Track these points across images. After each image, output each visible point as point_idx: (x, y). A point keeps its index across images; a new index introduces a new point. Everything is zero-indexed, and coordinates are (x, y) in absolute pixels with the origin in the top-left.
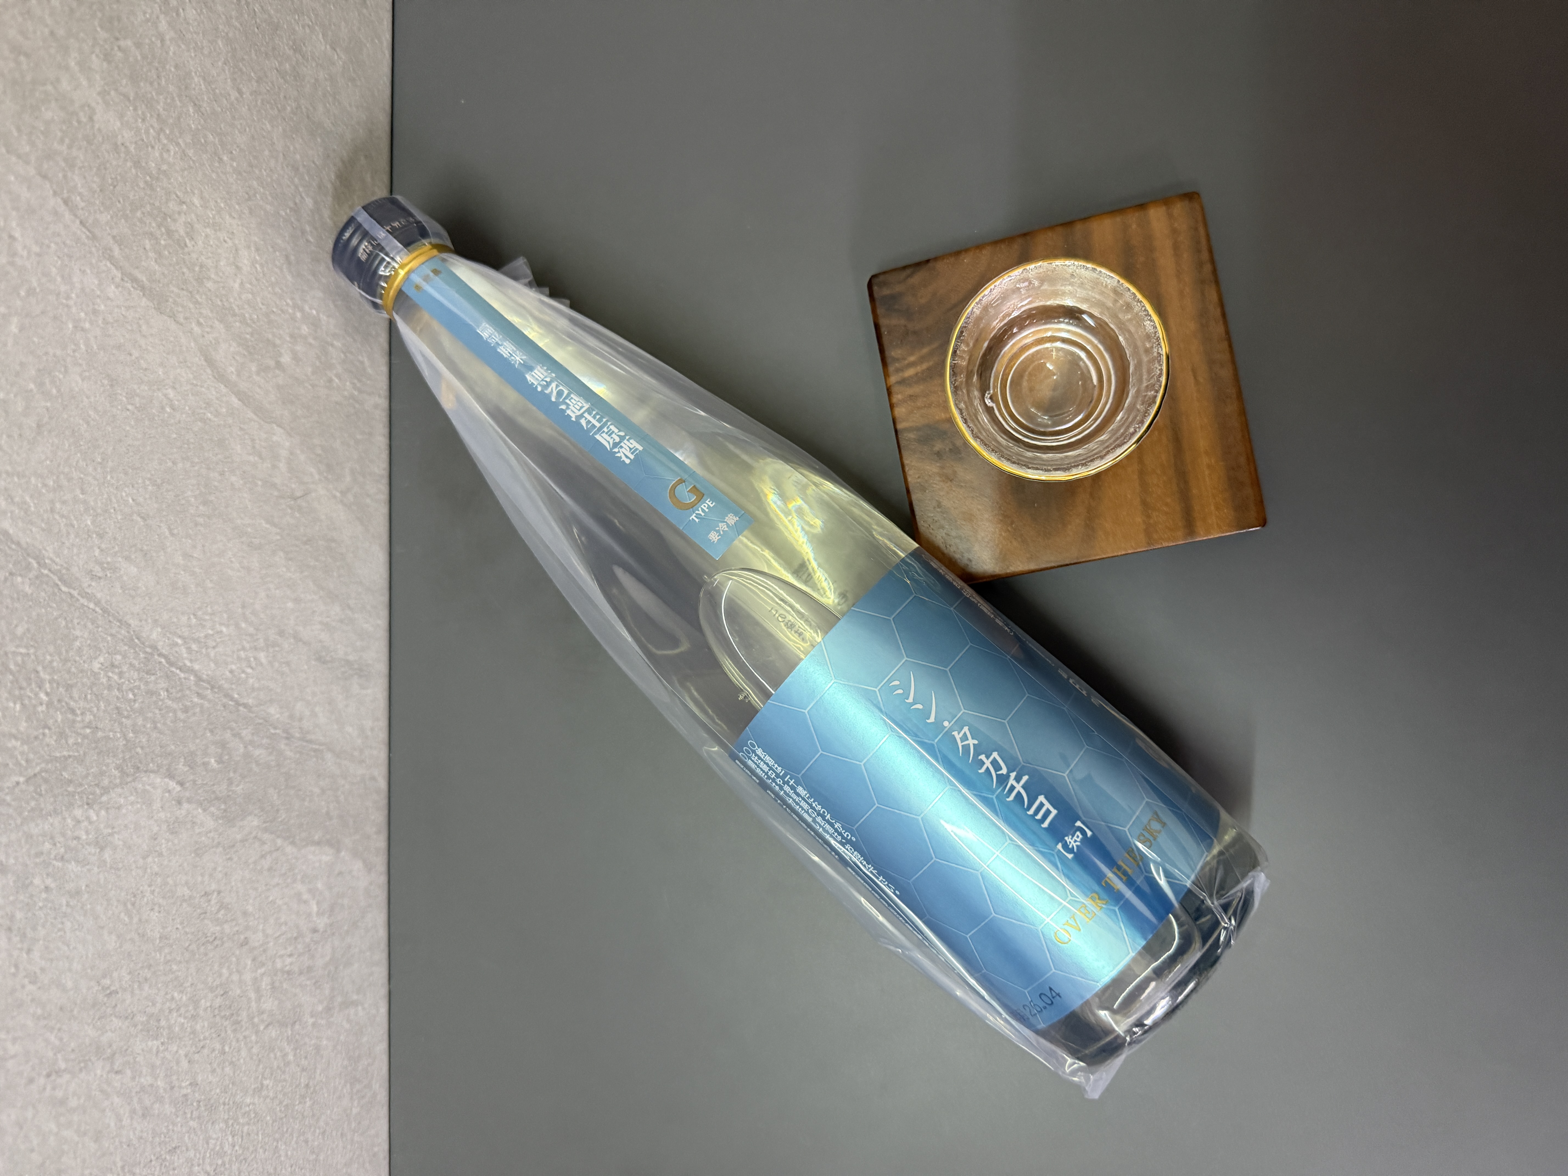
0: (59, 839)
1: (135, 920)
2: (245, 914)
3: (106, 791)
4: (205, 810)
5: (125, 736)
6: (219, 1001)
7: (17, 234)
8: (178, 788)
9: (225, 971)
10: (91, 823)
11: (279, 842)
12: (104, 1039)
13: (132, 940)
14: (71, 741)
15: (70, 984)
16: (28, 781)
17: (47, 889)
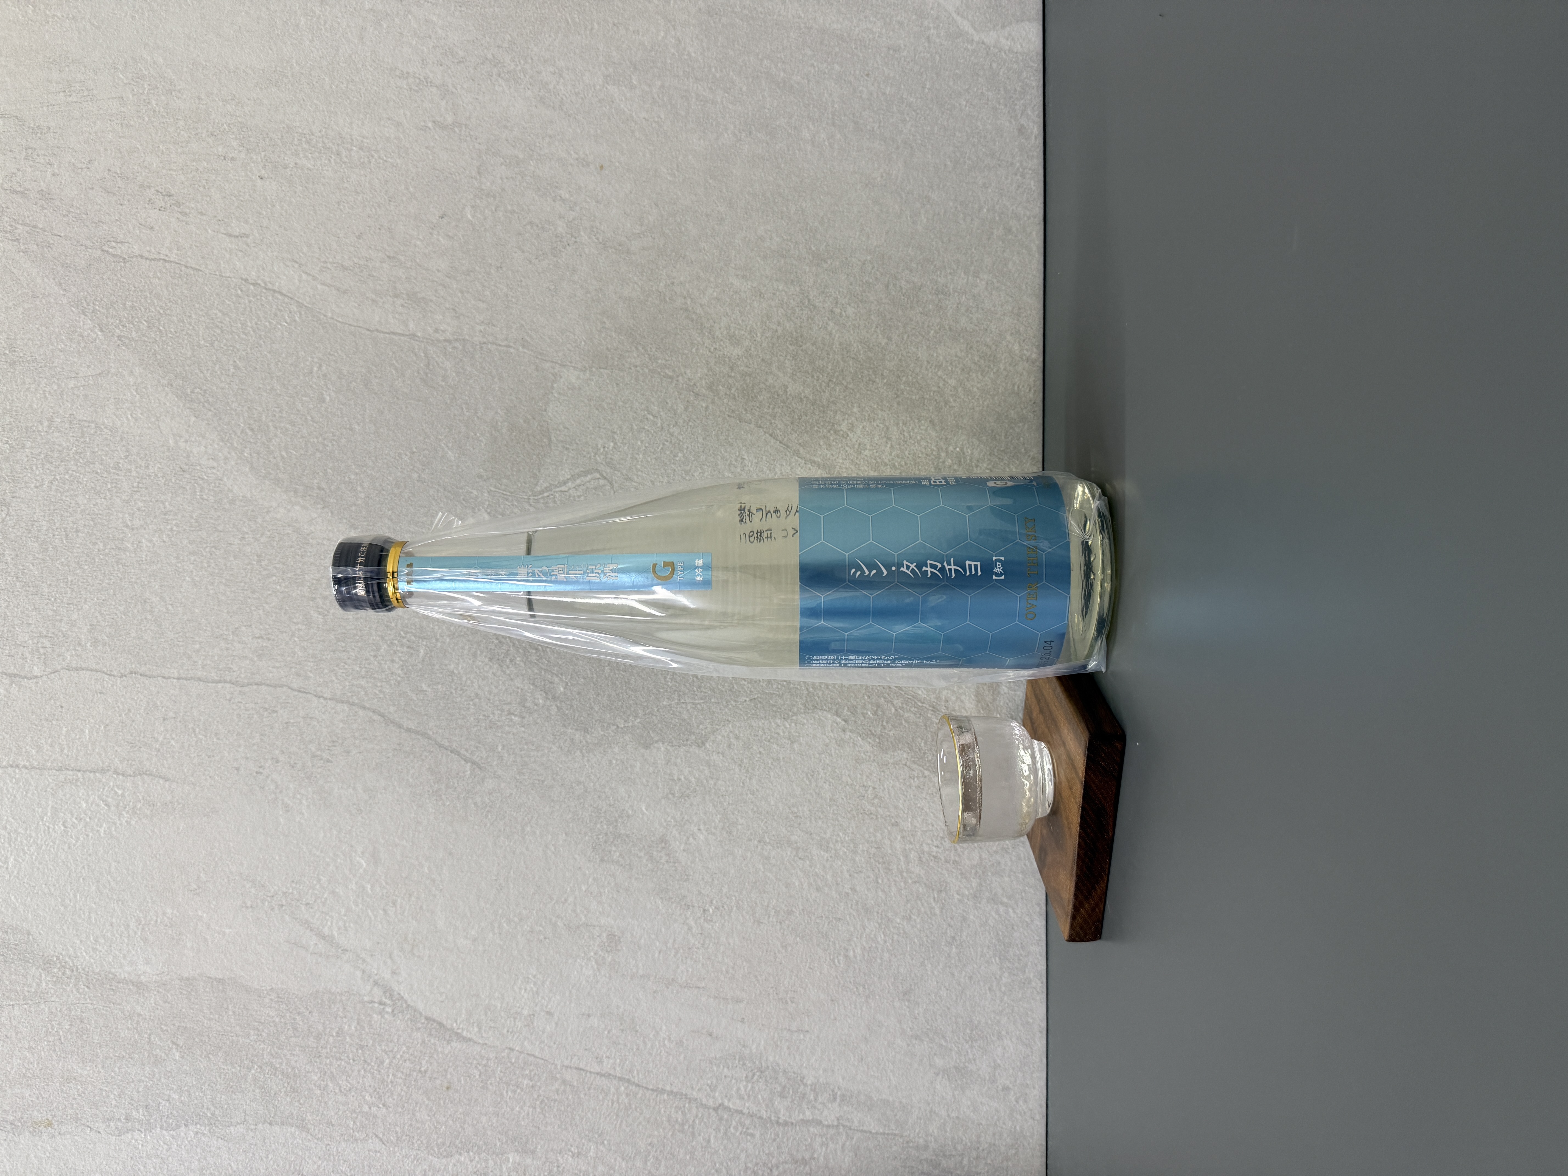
0: (767, 731)
1: (814, 784)
2: (896, 807)
3: (795, 714)
4: (863, 739)
5: (807, 689)
6: (873, 851)
7: (746, 457)
8: (843, 723)
9: (878, 835)
10: (786, 728)
11: (927, 773)
12: (793, 838)
13: (811, 794)
14: (775, 686)
15: (772, 803)
16: (751, 700)
17: (760, 753)
